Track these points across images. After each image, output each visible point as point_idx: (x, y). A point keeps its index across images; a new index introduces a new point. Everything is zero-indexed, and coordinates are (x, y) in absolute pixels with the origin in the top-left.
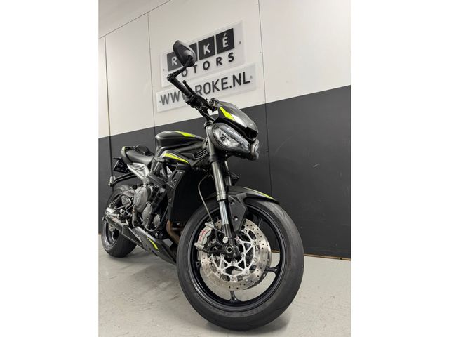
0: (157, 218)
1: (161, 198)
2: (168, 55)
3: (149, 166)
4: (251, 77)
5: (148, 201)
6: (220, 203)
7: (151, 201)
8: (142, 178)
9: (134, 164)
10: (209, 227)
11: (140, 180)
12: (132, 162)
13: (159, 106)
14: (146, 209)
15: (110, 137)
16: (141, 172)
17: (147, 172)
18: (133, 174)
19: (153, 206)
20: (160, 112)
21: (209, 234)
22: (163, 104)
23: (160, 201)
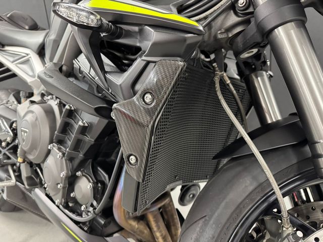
0: (84, 186)
1: (89, 139)
3: (41, 52)
5: (51, 142)
7: (61, 142)
8: (29, 80)
9: (7, 48)
11: (24, 83)
12: (3, 46)
16: (24, 66)
17: (38, 66)
18: (8, 70)
23: (86, 148)
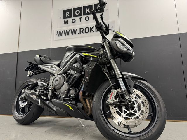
0: (72, 91)
2: (64, 11)
4: (112, 27)
6: (119, 79)
7: (68, 81)
8: (54, 72)
10: (114, 92)
12: (44, 63)
13: (56, 37)
14: (63, 86)
15: (18, 52)
17: (57, 68)
19: (70, 85)
20: (56, 40)
21: (115, 95)
22: (58, 36)
